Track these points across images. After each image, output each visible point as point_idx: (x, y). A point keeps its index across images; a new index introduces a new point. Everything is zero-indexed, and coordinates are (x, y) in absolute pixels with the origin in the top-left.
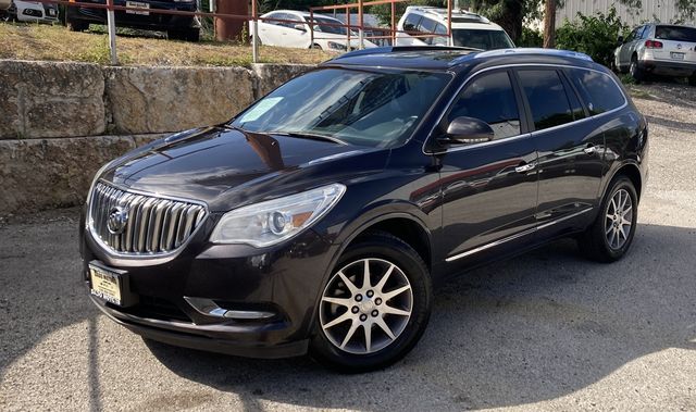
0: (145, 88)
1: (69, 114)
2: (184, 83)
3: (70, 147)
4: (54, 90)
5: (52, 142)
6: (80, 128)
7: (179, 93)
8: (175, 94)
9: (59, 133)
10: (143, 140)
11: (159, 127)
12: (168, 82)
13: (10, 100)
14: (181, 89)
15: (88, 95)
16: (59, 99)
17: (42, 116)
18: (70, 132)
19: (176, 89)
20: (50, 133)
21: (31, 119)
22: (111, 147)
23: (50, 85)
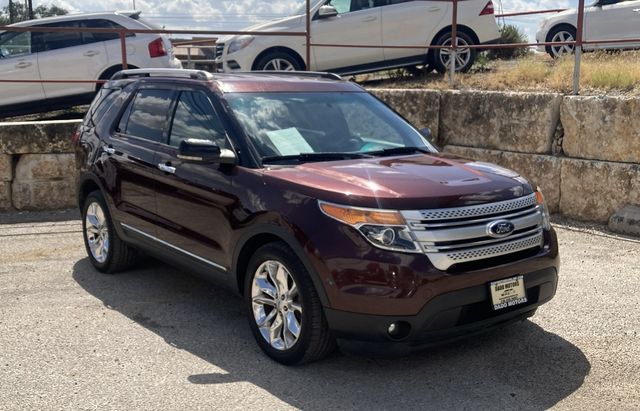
0: (577, 116)
1: (520, 134)
2: (612, 112)
3: (515, 160)
4: (514, 115)
5: (506, 154)
6: (526, 146)
7: (605, 122)
8: (601, 123)
9: (513, 149)
10: (566, 163)
11: (587, 153)
12: (596, 112)
13: (491, 120)
14: (607, 119)
15: (533, 120)
16: (517, 122)
17: (506, 135)
18: (520, 148)
19: (604, 118)
20: (509, 148)
21: (500, 136)
22: (540, 164)
23: (513, 110)
